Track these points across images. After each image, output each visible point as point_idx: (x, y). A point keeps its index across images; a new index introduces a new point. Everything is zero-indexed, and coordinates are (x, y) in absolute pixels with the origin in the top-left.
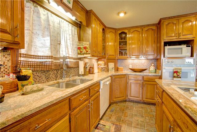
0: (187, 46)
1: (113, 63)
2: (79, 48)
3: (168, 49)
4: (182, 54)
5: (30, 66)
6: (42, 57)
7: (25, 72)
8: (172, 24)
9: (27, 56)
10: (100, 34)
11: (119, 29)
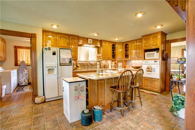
0: (157, 52)
1: (122, 63)
2: (98, 57)
3: (147, 54)
4: (154, 57)
5: (79, 64)
6: (83, 61)
7: (78, 65)
8: (147, 39)
9: (79, 61)
10: (109, 48)
11: (125, 42)
